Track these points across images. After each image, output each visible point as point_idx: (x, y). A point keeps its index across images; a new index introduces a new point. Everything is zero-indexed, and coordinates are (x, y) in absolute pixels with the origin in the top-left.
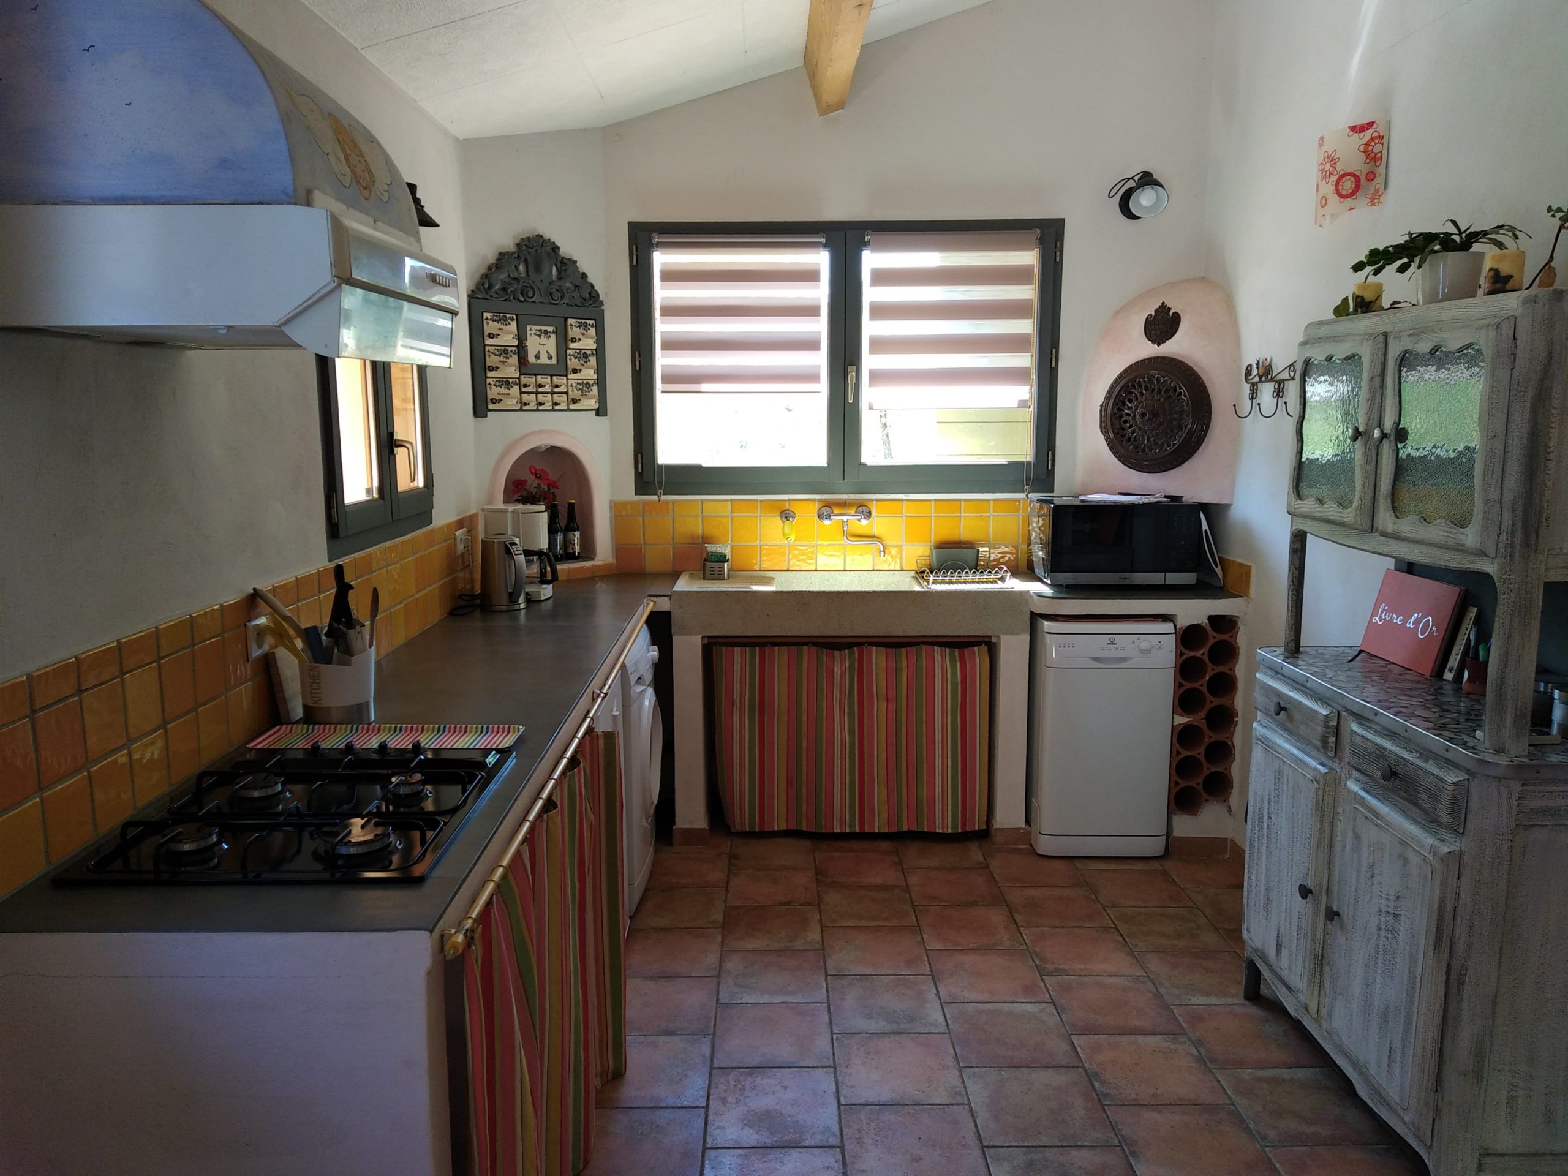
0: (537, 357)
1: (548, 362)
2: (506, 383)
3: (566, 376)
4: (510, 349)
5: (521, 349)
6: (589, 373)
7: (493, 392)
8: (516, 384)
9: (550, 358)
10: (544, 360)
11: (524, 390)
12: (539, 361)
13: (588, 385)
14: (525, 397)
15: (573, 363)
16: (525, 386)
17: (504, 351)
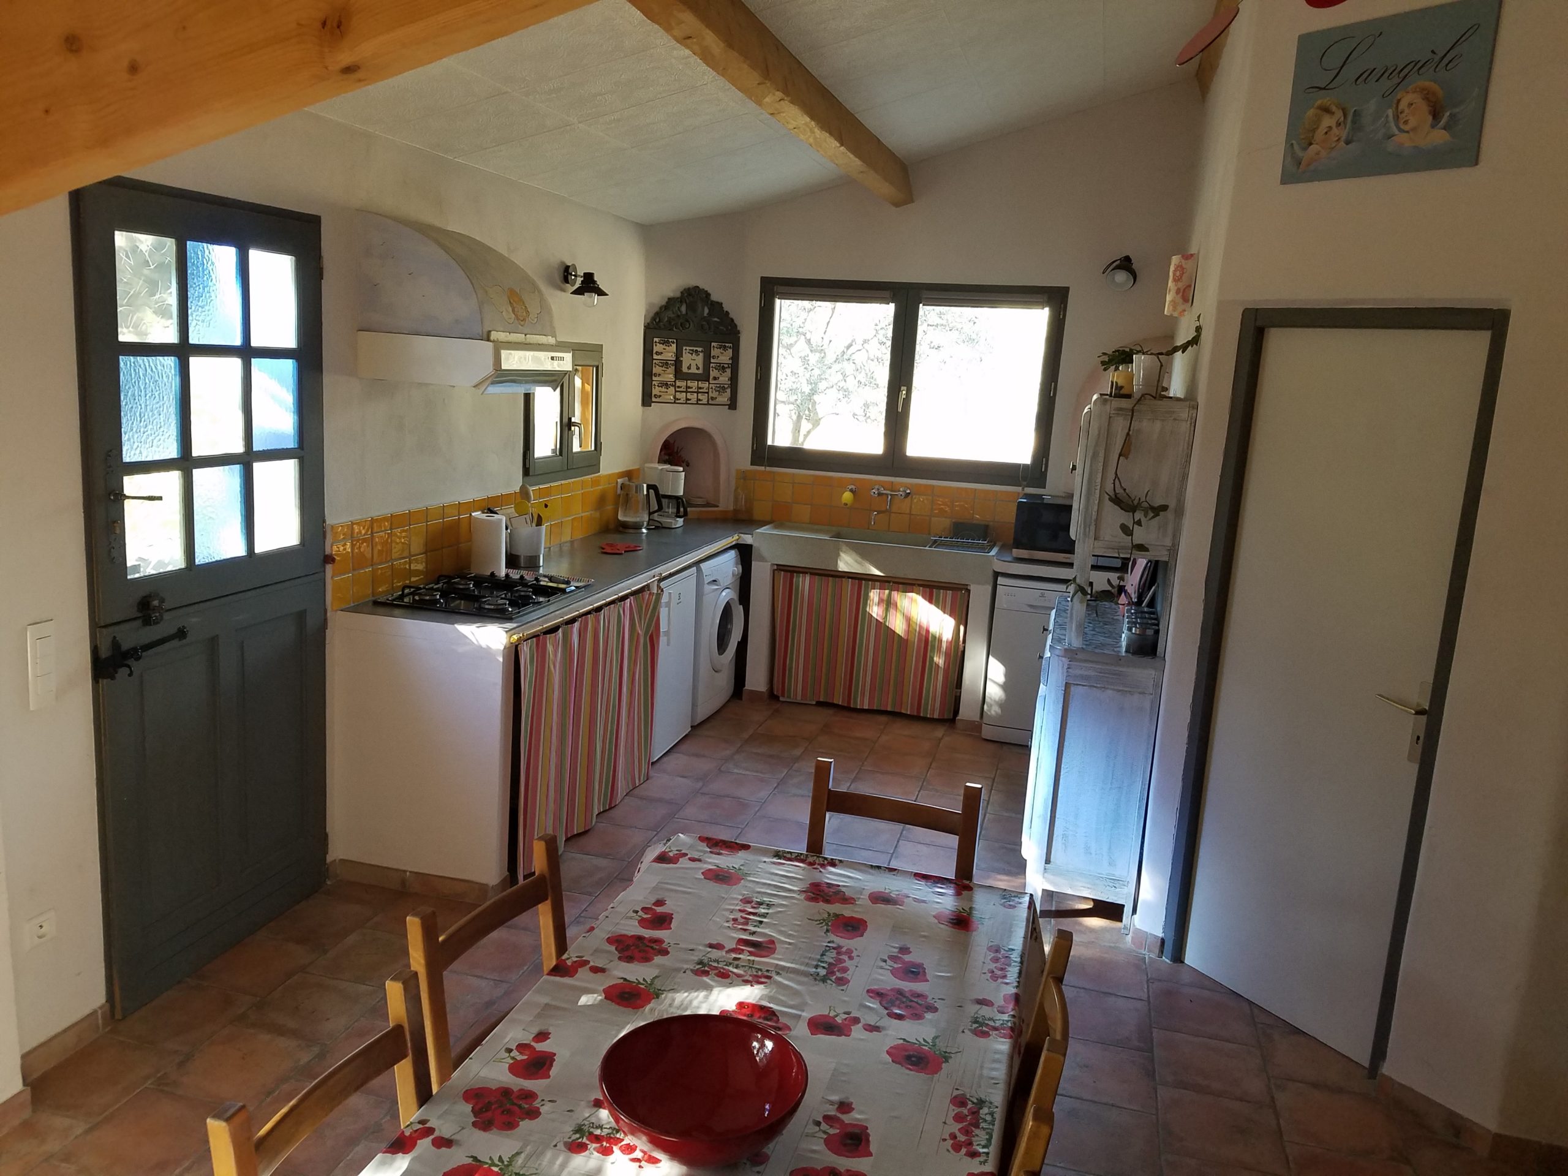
0: (689, 368)
1: (697, 372)
2: (666, 385)
3: (709, 381)
4: (670, 362)
5: (678, 363)
6: (724, 379)
7: (656, 391)
8: (672, 385)
9: (698, 368)
10: (693, 370)
11: (677, 389)
12: (690, 371)
13: (724, 389)
14: (678, 395)
15: (713, 373)
16: (679, 387)
17: (665, 364)
